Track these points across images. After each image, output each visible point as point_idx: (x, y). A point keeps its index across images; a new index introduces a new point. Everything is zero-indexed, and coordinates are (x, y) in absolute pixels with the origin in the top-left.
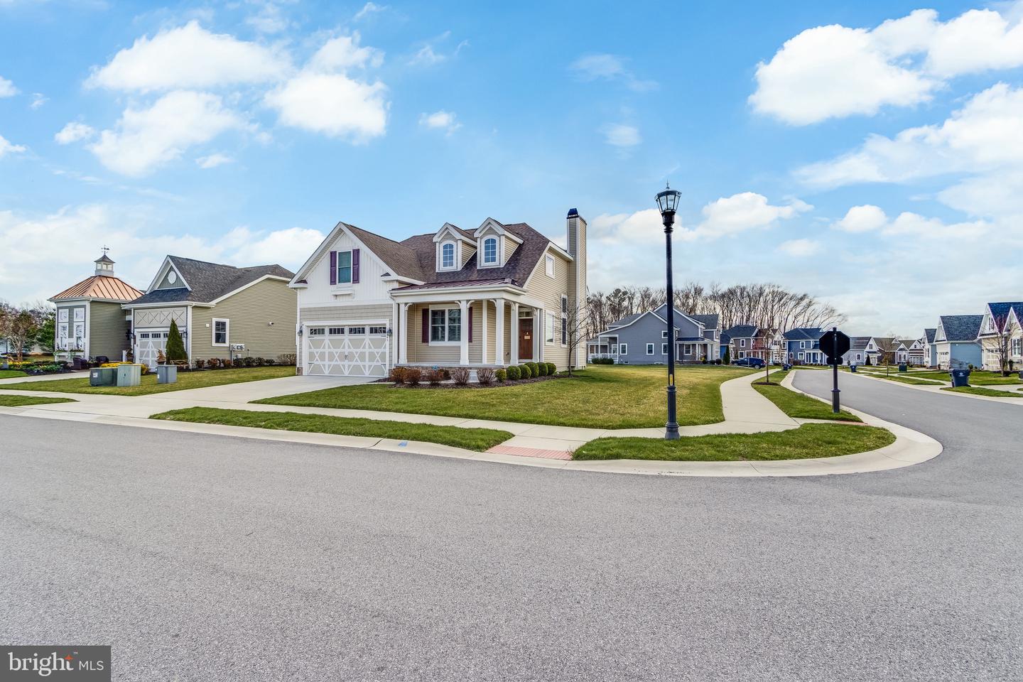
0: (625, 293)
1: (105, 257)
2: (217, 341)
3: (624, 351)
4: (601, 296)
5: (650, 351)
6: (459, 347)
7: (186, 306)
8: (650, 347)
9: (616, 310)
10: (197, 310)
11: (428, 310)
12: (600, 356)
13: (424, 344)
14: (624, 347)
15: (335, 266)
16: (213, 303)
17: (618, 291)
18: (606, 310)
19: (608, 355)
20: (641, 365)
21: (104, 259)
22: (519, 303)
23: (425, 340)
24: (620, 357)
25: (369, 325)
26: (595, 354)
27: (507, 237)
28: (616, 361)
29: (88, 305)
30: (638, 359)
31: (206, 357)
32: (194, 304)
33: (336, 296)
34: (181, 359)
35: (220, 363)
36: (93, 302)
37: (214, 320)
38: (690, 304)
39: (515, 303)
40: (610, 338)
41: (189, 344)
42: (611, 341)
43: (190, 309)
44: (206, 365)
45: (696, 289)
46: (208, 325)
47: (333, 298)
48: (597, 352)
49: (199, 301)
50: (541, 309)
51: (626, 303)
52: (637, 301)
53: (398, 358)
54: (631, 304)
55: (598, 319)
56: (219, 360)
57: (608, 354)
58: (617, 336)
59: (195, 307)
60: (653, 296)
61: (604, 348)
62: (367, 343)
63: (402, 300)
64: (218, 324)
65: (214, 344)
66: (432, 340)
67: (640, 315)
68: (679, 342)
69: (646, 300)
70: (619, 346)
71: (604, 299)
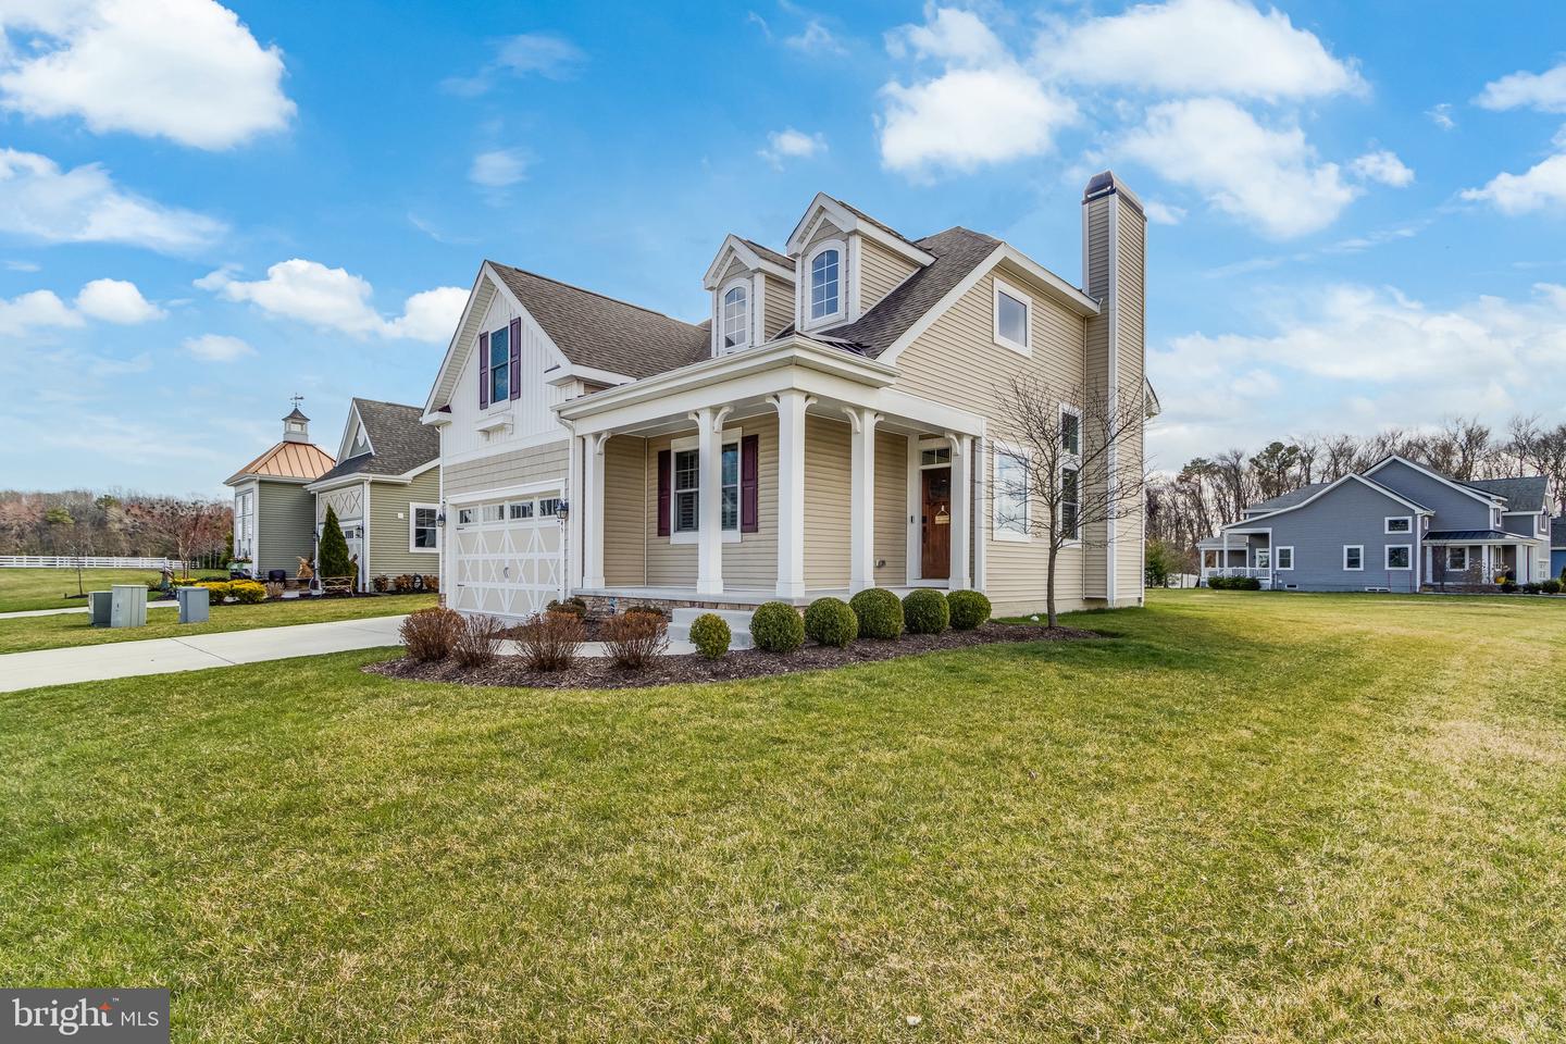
0: (1293, 450)
1: (296, 411)
2: (420, 543)
3: (1285, 563)
4: (1238, 458)
5: (1353, 562)
6: (695, 547)
7: (361, 483)
8: (1353, 554)
9: (1271, 486)
10: (380, 490)
11: (668, 452)
12: (1227, 572)
13: (664, 539)
14: (1285, 554)
15: (486, 366)
16: (408, 476)
17: (1277, 447)
18: (1250, 481)
19: (1247, 572)
20: (1328, 592)
21: (296, 416)
22: (877, 414)
23: (663, 530)
24: (1276, 575)
25: (540, 495)
26: (1217, 568)
27: (867, 240)
28: (1267, 583)
29: (255, 486)
30: (1322, 580)
31: (392, 574)
32: (371, 477)
33: (486, 432)
34: (339, 574)
35: (422, 582)
36: (261, 482)
37: (414, 506)
38: (1455, 464)
39: (860, 410)
40: (1252, 535)
41: (361, 550)
42: (1256, 541)
43: (367, 487)
44: (391, 586)
45: (1469, 434)
46: (401, 516)
47: (481, 437)
48: (1221, 565)
49: (382, 472)
50: (974, 440)
51: (1295, 470)
52: (1319, 464)
53: (583, 575)
54: (1308, 470)
55: (1233, 504)
56: (420, 577)
57: (1248, 568)
58: (1269, 530)
59: (373, 483)
60: (1360, 452)
61: (1237, 556)
62: (536, 539)
63: (588, 427)
64: (420, 512)
65: (413, 549)
66: (678, 529)
67: (1327, 484)
68: (1433, 542)
69: (1342, 461)
70: (1272, 552)
71: (1245, 464)
